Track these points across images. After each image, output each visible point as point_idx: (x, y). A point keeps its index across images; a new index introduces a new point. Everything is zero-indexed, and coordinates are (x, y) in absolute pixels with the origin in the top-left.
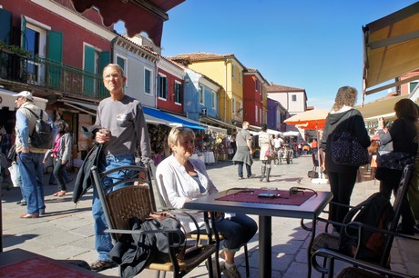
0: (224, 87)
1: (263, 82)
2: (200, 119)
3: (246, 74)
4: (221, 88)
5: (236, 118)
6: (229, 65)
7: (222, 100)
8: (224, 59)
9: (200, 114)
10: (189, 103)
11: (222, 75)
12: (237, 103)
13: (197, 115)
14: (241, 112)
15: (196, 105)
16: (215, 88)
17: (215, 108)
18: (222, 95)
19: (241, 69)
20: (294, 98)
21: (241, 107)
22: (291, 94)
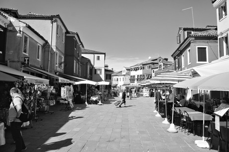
0: (50, 42)
1: (80, 44)
2: (22, 69)
3: (68, 35)
4: (46, 42)
5: (58, 69)
6: (55, 24)
7: (47, 53)
8: (50, 18)
9: (23, 64)
10: (11, 52)
11: (48, 31)
12: (60, 57)
13: (19, 64)
14: (63, 65)
15: (19, 54)
16: (41, 42)
17: (39, 60)
18: (47, 49)
19: (64, 31)
20: (98, 58)
21: (63, 60)
22: (96, 55)
